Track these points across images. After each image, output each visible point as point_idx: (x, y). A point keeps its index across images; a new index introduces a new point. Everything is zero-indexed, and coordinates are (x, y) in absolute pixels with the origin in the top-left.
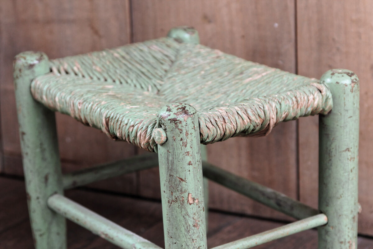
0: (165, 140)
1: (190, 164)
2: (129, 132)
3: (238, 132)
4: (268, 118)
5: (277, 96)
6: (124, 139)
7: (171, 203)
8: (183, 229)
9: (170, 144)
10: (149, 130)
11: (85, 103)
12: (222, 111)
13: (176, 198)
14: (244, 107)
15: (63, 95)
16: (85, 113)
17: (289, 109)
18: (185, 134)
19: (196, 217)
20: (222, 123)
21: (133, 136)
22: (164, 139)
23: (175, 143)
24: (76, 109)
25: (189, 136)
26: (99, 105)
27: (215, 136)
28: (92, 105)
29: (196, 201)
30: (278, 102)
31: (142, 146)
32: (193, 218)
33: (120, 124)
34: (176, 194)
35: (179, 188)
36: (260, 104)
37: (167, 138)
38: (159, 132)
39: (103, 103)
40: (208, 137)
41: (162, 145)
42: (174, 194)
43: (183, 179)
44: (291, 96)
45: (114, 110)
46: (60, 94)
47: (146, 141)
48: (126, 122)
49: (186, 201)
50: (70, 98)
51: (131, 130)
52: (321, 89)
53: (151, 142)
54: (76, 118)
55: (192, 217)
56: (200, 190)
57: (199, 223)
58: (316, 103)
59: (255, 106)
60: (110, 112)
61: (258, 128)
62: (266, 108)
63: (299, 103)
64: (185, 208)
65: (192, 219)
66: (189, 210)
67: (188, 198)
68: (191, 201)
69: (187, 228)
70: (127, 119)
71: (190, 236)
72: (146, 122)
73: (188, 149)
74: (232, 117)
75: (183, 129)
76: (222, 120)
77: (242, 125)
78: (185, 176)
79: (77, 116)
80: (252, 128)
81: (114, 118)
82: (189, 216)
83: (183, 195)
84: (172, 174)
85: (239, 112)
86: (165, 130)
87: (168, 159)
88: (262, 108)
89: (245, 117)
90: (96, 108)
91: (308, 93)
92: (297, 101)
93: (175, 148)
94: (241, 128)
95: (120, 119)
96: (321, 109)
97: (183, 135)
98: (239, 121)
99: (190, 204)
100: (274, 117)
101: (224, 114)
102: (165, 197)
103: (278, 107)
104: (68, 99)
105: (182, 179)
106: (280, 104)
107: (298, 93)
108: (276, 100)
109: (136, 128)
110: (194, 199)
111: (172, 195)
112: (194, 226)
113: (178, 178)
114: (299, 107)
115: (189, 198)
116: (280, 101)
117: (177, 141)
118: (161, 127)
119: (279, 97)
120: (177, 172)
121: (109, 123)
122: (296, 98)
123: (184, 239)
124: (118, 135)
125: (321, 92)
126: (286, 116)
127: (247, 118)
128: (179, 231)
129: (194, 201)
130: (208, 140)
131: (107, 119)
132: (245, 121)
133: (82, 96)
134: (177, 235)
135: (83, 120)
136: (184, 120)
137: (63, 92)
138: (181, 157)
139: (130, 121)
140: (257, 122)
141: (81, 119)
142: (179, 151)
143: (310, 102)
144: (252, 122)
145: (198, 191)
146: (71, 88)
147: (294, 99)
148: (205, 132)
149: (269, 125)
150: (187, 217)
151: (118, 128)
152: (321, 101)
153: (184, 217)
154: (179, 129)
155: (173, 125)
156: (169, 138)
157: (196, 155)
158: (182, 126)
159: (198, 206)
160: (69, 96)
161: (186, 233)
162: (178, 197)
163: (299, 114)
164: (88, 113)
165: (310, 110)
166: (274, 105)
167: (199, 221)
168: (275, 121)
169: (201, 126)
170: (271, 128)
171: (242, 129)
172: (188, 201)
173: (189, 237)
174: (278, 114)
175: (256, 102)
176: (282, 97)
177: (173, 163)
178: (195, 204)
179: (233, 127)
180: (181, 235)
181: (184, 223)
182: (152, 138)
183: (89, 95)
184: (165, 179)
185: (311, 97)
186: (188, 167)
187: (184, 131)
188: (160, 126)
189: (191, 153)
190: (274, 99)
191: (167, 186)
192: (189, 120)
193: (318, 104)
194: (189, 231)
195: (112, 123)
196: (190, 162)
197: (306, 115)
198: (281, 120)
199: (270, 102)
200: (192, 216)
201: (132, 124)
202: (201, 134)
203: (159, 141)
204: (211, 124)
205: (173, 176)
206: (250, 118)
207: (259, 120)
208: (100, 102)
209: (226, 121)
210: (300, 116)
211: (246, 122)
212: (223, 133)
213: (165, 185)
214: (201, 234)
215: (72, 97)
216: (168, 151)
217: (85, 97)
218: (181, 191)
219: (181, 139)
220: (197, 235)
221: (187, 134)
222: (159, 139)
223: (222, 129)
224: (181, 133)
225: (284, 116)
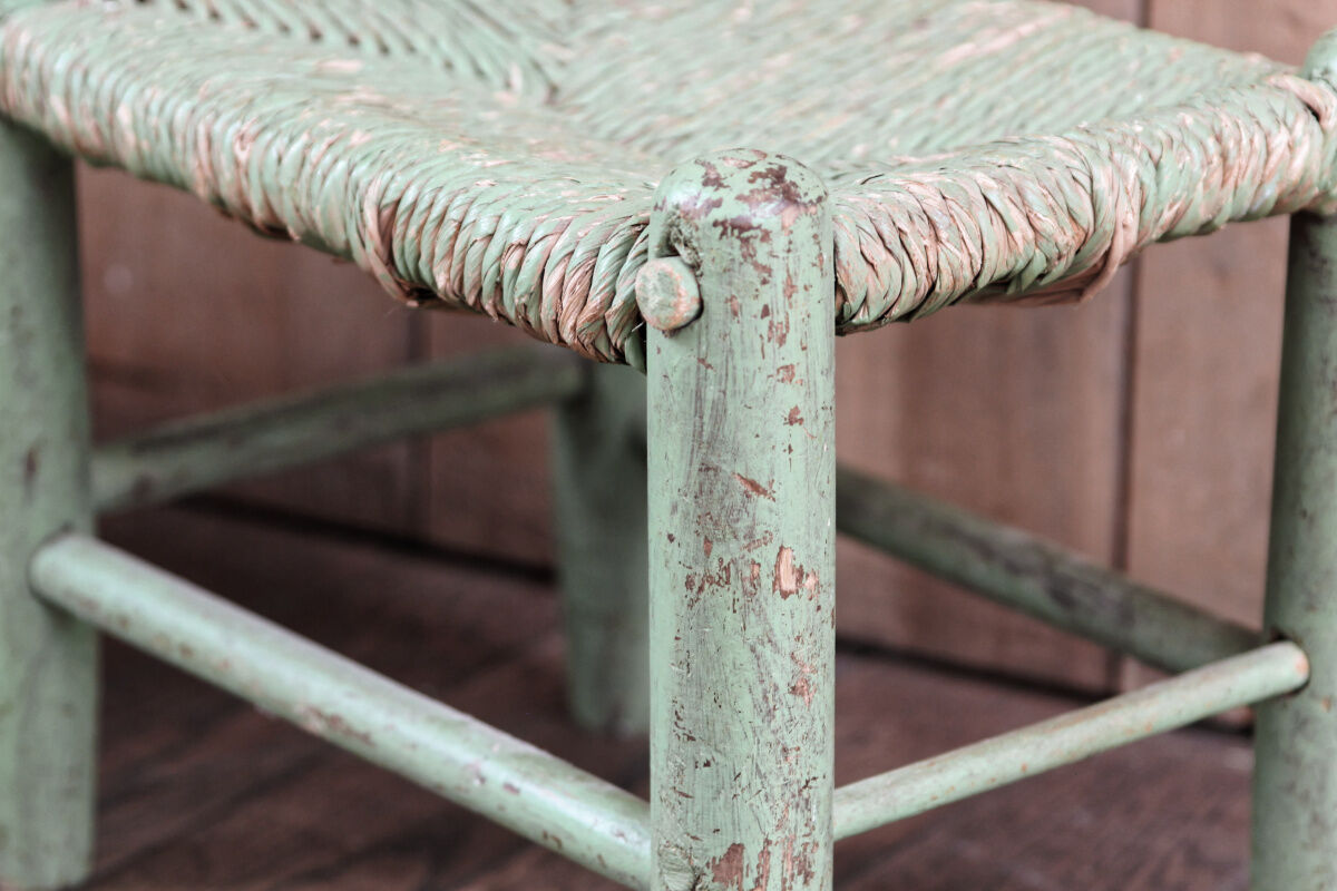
0: (692, 314)
1: (793, 419)
2: (499, 272)
3: (983, 282)
4: (1109, 227)
5: (1139, 129)
6: (471, 300)
7: (701, 589)
8: (746, 703)
9: (715, 329)
10: (604, 264)
11: (268, 136)
12: (924, 188)
13: (727, 569)
14: (1011, 173)
15: (156, 96)
16: (268, 178)
17: (1191, 189)
18: (780, 287)
19: (803, 652)
20: (927, 242)
21: (521, 290)
22: (687, 308)
23: (735, 328)
24: (224, 162)
25: (799, 296)
26: (339, 149)
27: (891, 298)
28: (309, 146)
29: (809, 582)
30: (1146, 157)
31: (567, 336)
32: (792, 656)
33: (456, 236)
34: (728, 550)
35: (742, 526)
36: (1076, 163)
37: (701, 302)
38: (664, 277)
39: (357, 138)
40: (865, 300)
41: (675, 332)
42: (717, 550)
43: (763, 483)
44: (1202, 134)
45: (416, 171)
46: (142, 91)
47: (588, 312)
48: (485, 227)
49: (767, 582)
50: (193, 111)
51: (511, 263)
52: (1318, 102)
53: (612, 322)
54: (219, 203)
55: (788, 651)
56: (825, 536)
57: (814, 677)
58: (1298, 163)
59: (1057, 171)
60: (401, 180)
61: (1060, 268)
62: (1102, 184)
63: (1230, 162)
64: (760, 613)
65: (787, 661)
66: (776, 622)
67: (777, 566)
68: (788, 583)
69: (765, 698)
70: (491, 212)
71: (774, 732)
72: (585, 232)
73: (791, 353)
74: (964, 215)
75: (775, 264)
76: (924, 228)
77: (1005, 254)
78: (772, 473)
79: (227, 192)
80: (1039, 265)
81: (422, 206)
82: (776, 649)
83: (754, 555)
84: (713, 460)
85: (993, 198)
86: (694, 267)
87: (699, 397)
88: (1085, 181)
89: (1015, 217)
90: (328, 159)
91: (1266, 121)
92: (1224, 156)
93: (737, 349)
94: (997, 266)
95: (454, 214)
96: (1316, 191)
97: (773, 294)
98: (994, 234)
99: (785, 595)
100: (1132, 220)
101: (934, 204)
102: (674, 563)
103: (1149, 177)
104: (181, 114)
105: (755, 486)
106: (1157, 166)
107: (1223, 117)
108: (1138, 149)
109: (535, 254)
110: (800, 574)
111: (708, 552)
112: (794, 690)
113: (738, 482)
114: (1231, 182)
115: (782, 568)
116: (1156, 152)
117: (746, 316)
118: (675, 253)
119: (1151, 136)
120: (735, 454)
121: (398, 231)
122: (1219, 139)
123: (745, 748)
124: (441, 282)
125: (1317, 116)
126: (1178, 217)
127: (1025, 224)
128: (726, 710)
129: (799, 581)
130: (862, 317)
131: (386, 213)
132: (1017, 235)
133: (251, 101)
134: (718, 727)
135: (258, 214)
136: (783, 228)
137: (150, 84)
138: (759, 387)
139: (506, 222)
140: (1062, 240)
141: (247, 208)
142: (754, 362)
143: (1274, 159)
144: (1043, 242)
145: (818, 537)
146: (186, 67)
147: (1211, 143)
148: (858, 280)
149: (1107, 254)
150: (767, 651)
151: (440, 251)
152: (1317, 156)
153: (753, 650)
154: (756, 265)
155: (733, 247)
156: (712, 306)
157: (820, 379)
158: (772, 255)
159: (813, 604)
160: (186, 106)
161: (758, 722)
162: (733, 561)
163: (1227, 212)
164: (285, 182)
165: (1271, 192)
166: (1132, 168)
167: (815, 671)
168: (1133, 237)
169: (843, 256)
170: (1114, 269)
171: (1002, 271)
172: (777, 579)
173: (771, 738)
174: (1149, 207)
175: (1057, 154)
176: (1160, 134)
177: (720, 413)
178: (805, 594)
179: (966, 262)
180: (736, 729)
181: (751, 676)
182: (618, 302)
183: (282, 102)
184: (679, 482)
185: (1280, 140)
186: (783, 433)
187: (779, 277)
188: (669, 250)
189: (800, 372)
190: (1129, 142)
191: (686, 515)
192: (803, 227)
193: (1306, 170)
194: (770, 713)
195: (412, 232)
196: (796, 410)
197: (1249, 217)
198: (1156, 234)
199: (1117, 156)
200: (787, 645)
201: (518, 236)
202: (838, 287)
203: (664, 314)
204: (880, 247)
205: (716, 470)
206: (1037, 224)
207: (1069, 233)
208: (343, 135)
209: (943, 235)
210: (1231, 220)
211: (1020, 242)
212: (925, 286)
213: (674, 508)
214: (818, 725)
215: (202, 110)
216: (702, 361)
217: (266, 108)
218: (750, 535)
219: (766, 312)
220: (802, 730)
221: (790, 289)
222: (663, 305)
223: (923, 270)
224: (764, 282)
225: (1168, 215)
